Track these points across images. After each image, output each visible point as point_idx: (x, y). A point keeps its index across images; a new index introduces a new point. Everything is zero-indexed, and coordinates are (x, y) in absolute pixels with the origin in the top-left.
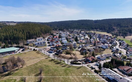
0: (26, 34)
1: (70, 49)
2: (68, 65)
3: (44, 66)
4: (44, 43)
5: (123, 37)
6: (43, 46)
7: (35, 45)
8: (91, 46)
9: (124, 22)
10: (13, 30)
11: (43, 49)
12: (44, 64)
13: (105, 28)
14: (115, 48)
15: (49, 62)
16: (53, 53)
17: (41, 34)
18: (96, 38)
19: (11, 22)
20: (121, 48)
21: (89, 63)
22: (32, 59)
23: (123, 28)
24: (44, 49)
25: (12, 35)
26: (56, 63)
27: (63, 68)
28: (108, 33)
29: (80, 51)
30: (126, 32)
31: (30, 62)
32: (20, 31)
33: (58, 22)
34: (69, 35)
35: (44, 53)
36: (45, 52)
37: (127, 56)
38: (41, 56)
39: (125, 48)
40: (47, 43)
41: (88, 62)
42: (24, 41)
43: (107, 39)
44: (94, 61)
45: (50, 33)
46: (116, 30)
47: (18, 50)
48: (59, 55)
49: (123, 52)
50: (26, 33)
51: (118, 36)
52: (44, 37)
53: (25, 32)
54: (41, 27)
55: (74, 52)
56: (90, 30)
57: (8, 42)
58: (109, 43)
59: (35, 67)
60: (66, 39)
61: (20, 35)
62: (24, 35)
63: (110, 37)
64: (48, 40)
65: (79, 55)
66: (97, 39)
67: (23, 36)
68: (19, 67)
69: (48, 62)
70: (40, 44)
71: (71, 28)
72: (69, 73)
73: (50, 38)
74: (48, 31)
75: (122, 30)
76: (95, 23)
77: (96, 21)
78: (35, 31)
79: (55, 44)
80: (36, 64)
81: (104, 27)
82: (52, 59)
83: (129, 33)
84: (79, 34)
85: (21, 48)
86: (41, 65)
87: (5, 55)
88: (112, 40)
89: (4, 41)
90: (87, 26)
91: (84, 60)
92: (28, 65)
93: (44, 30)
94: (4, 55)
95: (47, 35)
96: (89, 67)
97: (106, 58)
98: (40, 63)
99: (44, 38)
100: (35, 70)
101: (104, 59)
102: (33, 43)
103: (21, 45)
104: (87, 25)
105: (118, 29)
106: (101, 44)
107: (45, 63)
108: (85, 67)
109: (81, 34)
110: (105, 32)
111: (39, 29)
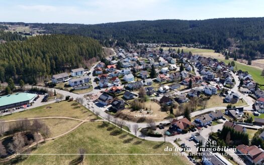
0: (49, 62)
1: (140, 97)
2: (136, 137)
3: (88, 140)
4: (88, 80)
5: (247, 62)
6: (84, 89)
7: (69, 86)
8: (183, 90)
9: (250, 26)
10: (23, 52)
11: (85, 96)
12: (89, 134)
13: (211, 40)
14: (231, 94)
15: (98, 129)
16: (106, 108)
17: (80, 61)
18: (193, 68)
19: (19, 24)
20: (242, 92)
21: (179, 133)
22: (64, 121)
23: (248, 42)
24: (88, 95)
25: (21, 64)
26: (111, 131)
27: (127, 146)
28: (218, 52)
29: (161, 102)
30: (253, 51)
31: (60, 130)
32: (38, 55)
33: (115, 23)
34: (138, 62)
35: (87, 107)
36: (89, 103)
37: (255, 115)
38: (83, 115)
39: (250, 93)
40: (92, 80)
41: (176, 132)
42: (46, 77)
43: (215, 70)
44: (188, 129)
45: (100, 56)
46: (234, 45)
47: (35, 100)
48: (119, 112)
49: (247, 104)
50: (50, 59)
51: (237, 60)
52: (87, 66)
53: (48, 58)
54: (81, 45)
55: (147, 104)
56: (181, 46)
57: (15, 79)
58: (218, 79)
59: (70, 143)
60: (131, 70)
61: (39, 64)
62: (46, 64)
63: (221, 63)
64: (94, 74)
65: (159, 111)
66: (193, 70)
67: (44, 66)
68: (39, 142)
69: (95, 130)
70: (78, 83)
71: (142, 40)
72: (139, 159)
73: (98, 70)
74: (95, 53)
75: (247, 46)
76: (191, 27)
77: (194, 24)
78: (68, 54)
79: (109, 84)
80: (72, 134)
81: (209, 39)
82: (104, 122)
83: (259, 53)
84: (158, 58)
85: (41, 94)
86: (81, 136)
87: (9, 111)
88: (225, 73)
89: (5, 76)
90: (176, 34)
91: (168, 125)
92: (56, 137)
93: (87, 50)
94: (7, 111)
95: (94, 60)
96: (178, 145)
97: (213, 121)
98: (80, 133)
99: (87, 68)
100: (69, 148)
101: (209, 123)
102: (64, 82)
103: (40, 86)
104: (174, 33)
105: (237, 43)
106: (203, 83)
107: (90, 132)
108: (170, 143)
109: (162, 57)
110: (211, 48)
111: (76, 50)
